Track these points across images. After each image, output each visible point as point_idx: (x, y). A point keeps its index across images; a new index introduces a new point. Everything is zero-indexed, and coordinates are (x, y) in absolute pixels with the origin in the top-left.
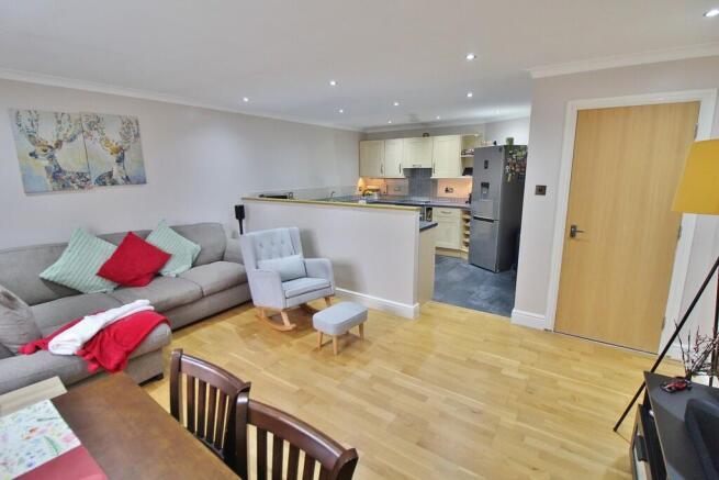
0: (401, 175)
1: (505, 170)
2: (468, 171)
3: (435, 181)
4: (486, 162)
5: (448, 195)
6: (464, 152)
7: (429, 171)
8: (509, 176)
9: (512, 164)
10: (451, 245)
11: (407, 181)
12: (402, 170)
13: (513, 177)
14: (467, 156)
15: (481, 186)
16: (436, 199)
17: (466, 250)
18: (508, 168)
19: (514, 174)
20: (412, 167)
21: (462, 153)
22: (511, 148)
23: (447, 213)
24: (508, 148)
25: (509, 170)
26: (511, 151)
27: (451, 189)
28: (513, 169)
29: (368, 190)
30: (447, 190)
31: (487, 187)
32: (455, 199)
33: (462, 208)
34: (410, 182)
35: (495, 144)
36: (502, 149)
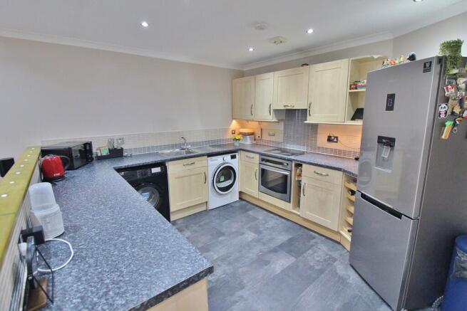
0: (272, 118)
1: (436, 113)
2: (358, 114)
3: (315, 127)
4: (391, 97)
5: (332, 145)
6: (354, 85)
7: (304, 113)
8: (445, 126)
9: (455, 99)
10: (327, 222)
11: (282, 124)
12: (272, 111)
13: (455, 128)
14: (359, 90)
15: (378, 142)
16: (315, 149)
17: (348, 237)
18: (444, 110)
19: (458, 122)
20: (283, 108)
21: (351, 86)
22: (454, 65)
23: (321, 174)
24: (445, 63)
25: (446, 113)
26: (455, 71)
27: (335, 137)
28: (457, 110)
29: (240, 133)
30: (330, 139)
31: (391, 146)
32: (340, 151)
33: (345, 171)
34: (284, 126)
35: (412, 58)
36: (430, 66)
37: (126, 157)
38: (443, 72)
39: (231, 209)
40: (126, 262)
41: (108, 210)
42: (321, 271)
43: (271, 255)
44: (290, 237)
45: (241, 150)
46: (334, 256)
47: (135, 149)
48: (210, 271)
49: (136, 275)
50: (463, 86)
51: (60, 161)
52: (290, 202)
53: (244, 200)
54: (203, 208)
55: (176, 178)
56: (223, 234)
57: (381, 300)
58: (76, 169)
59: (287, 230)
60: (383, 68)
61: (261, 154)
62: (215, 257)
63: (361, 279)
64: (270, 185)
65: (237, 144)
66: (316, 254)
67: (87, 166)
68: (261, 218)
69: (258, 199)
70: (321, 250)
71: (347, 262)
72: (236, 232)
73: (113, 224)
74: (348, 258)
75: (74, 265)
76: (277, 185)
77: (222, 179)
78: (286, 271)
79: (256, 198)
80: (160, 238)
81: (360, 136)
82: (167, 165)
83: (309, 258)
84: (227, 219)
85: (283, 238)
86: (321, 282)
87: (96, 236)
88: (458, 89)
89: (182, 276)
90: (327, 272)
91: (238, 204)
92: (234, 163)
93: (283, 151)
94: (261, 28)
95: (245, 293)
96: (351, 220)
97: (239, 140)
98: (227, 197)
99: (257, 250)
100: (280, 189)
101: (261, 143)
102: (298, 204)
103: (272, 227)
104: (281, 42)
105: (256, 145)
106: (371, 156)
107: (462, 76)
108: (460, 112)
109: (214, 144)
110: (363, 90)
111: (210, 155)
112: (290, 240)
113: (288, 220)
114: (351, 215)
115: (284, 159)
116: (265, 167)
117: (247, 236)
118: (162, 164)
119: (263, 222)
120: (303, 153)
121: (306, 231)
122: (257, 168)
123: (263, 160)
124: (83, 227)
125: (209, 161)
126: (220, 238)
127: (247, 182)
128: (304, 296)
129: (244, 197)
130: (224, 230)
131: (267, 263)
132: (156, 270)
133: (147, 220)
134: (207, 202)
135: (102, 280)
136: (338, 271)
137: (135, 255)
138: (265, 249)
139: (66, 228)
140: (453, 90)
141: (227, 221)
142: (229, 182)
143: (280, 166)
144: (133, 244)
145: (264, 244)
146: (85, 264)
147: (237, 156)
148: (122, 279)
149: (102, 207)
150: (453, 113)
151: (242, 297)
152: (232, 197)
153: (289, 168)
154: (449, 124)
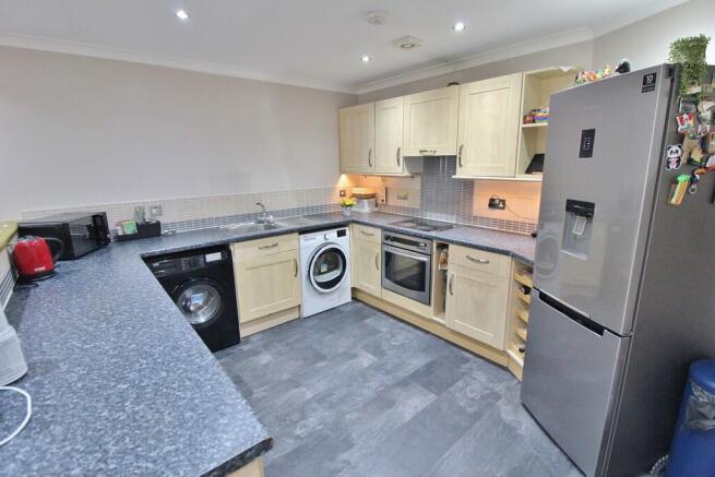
0: (401, 171)
1: (663, 162)
2: (537, 163)
3: (469, 185)
4: (589, 136)
5: (496, 214)
6: (530, 117)
7: (452, 161)
8: (677, 183)
9: (694, 138)
10: (487, 336)
11: (418, 180)
12: (401, 160)
13: (693, 186)
14: (537, 124)
15: (568, 209)
16: (470, 220)
17: (519, 359)
18: (676, 155)
19: (698, 177)
20: (419, 154)
21: (525, 118)
22: (694, 79)
23: (478, 261)
24: (680, 76)
25: (678, 161)
26: (696, 89)
27: (501, 201)
28: (697, 156)
29: (354, 196)
30: (492, 204)
31: (587, 217)
32: (509, 223)
33: (514, 256)
34: (422, 184)
35: (624, 68)
36: (654, 81)
37: (166, 235)
38: (675, 91)
39: (338, 316)
40: (119, 432)
41: (113, 331)
42: (476, 416)
43: (398, 391)
44: (429, 360)
45: (353, 222)
46: (497, 389)
47: (181, 223)
48: (266, 445)
49: (129, 458)
50: (707, 115)
51: (46, 247)
52: (429, 304)
53: (359, 301)
54: (295, 315)
55: (247, 269)
56: (323, 358)
57: (569, 463)
58: (78, 258)
59: (425, 350)
60: (577, 86)
61: (384, 229)
62: (309, 395)
63: (538, 429)
64: (399, 278)
65: (347, 212)
66: (468, 388)
67: (98, 253)
68: (384, 330)
69: (381, 300)
70: (478, 381)
71: (518, 400)
72: (345, 353)
73: (115, 356)
74: (518, 393)
75: (25, 438)
76: (409, 278)
77: (324, 269)
78: (421, 417)
79: (377, 299)
80: (188, 383)
81: (539, 198)
82: (231, 248)
83: (457, 395)
84: (332, 332)
85: (418, 362)
86: (475, 435)
87: (79, 380)
88: (699, 120)
89: (212, 460)
90: (485, 417)
91: (350, 308)
92: (343, 244)
93: (421, 223)
94: (377, 22)
95: (352, 455)
96: (523, 333)
97: (350, 206)
98: (331, 297)
99: (375, 383)
100: (415, 283)
101: (386, 211)
102: (442, 308)
103: (403, 345)
104: (413, 46)
105: (378, 213)
106: (556, 229)
107: (707, 98)
108: (701, 159)
109: (311, 213)
110: (545, 124)
111: (302, 232)
112: (429, 367)
113: (427, 332)
114: (524, 325)
115: (420, 237)
116: (391, 250)
117: (360, 360)
118: (223, 248)
119: (388, 336)
120: (450, 227)
121: (455, 349)
122: (378, 250)
123: (387, 238)
124: (62, 364)
125: (302, 241)
126: (318, 365)
127: (364, 273)
128: (448, 458)
129: (359, 296)
130: (325, 351)
131: (391, 404)
132: (169, 448)
133: (174, 348)
134: (299, 306)
135: (68, 469)
136: (503, 416)
137: (138, 417)
138: (388, 379)
139: (31, 366)
140: (691, 122)
141: (330, 336)
142: (336, 274)
143: (414, 248)
144: (138, 397)
145: (388, 372)
146: (46, 437)
147: (347, 232)
148: (103, 466)
149: (104, 325)
150: (690, 161)
151: (347, 462)
152: (341, 296)
153: (427, 251)
154: (683, 179)
